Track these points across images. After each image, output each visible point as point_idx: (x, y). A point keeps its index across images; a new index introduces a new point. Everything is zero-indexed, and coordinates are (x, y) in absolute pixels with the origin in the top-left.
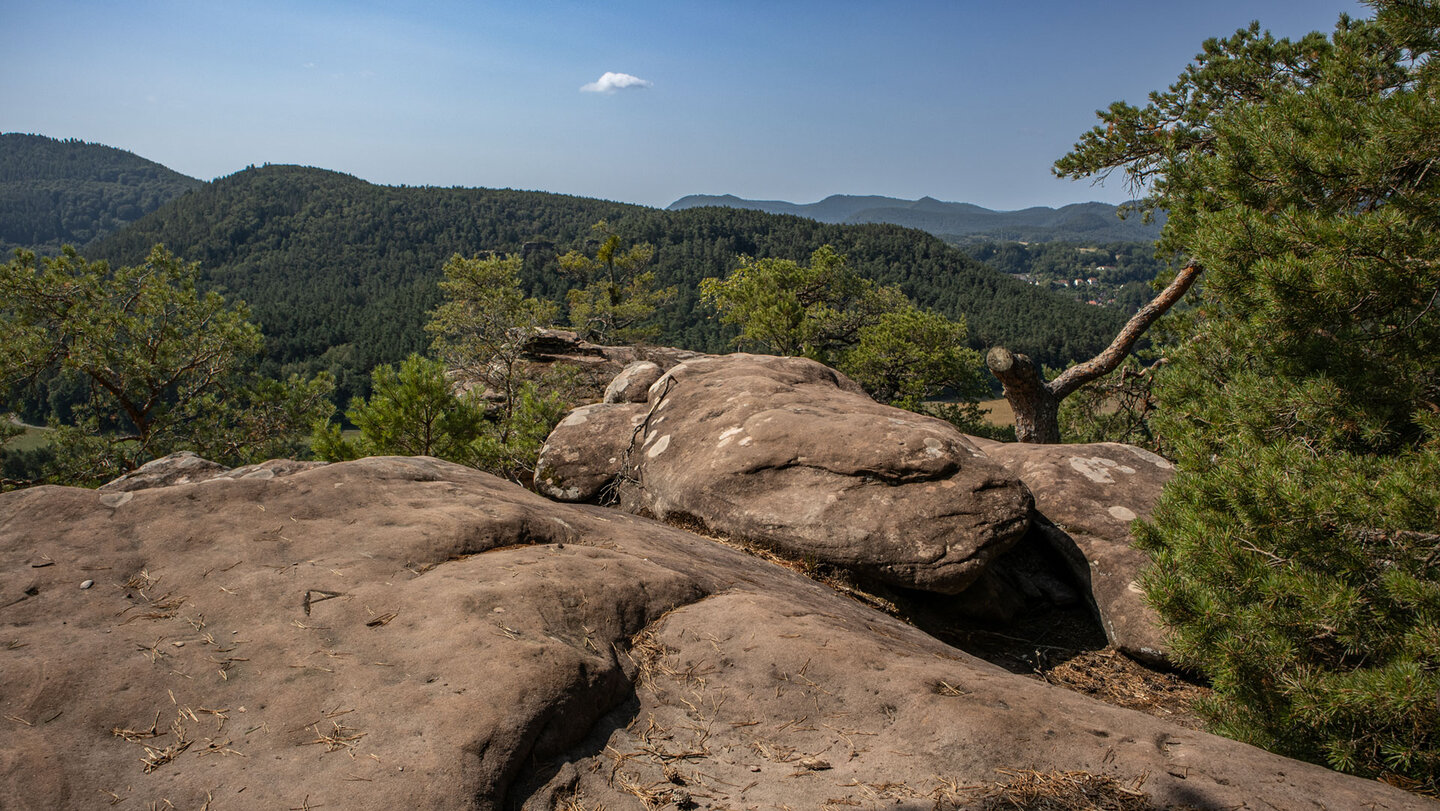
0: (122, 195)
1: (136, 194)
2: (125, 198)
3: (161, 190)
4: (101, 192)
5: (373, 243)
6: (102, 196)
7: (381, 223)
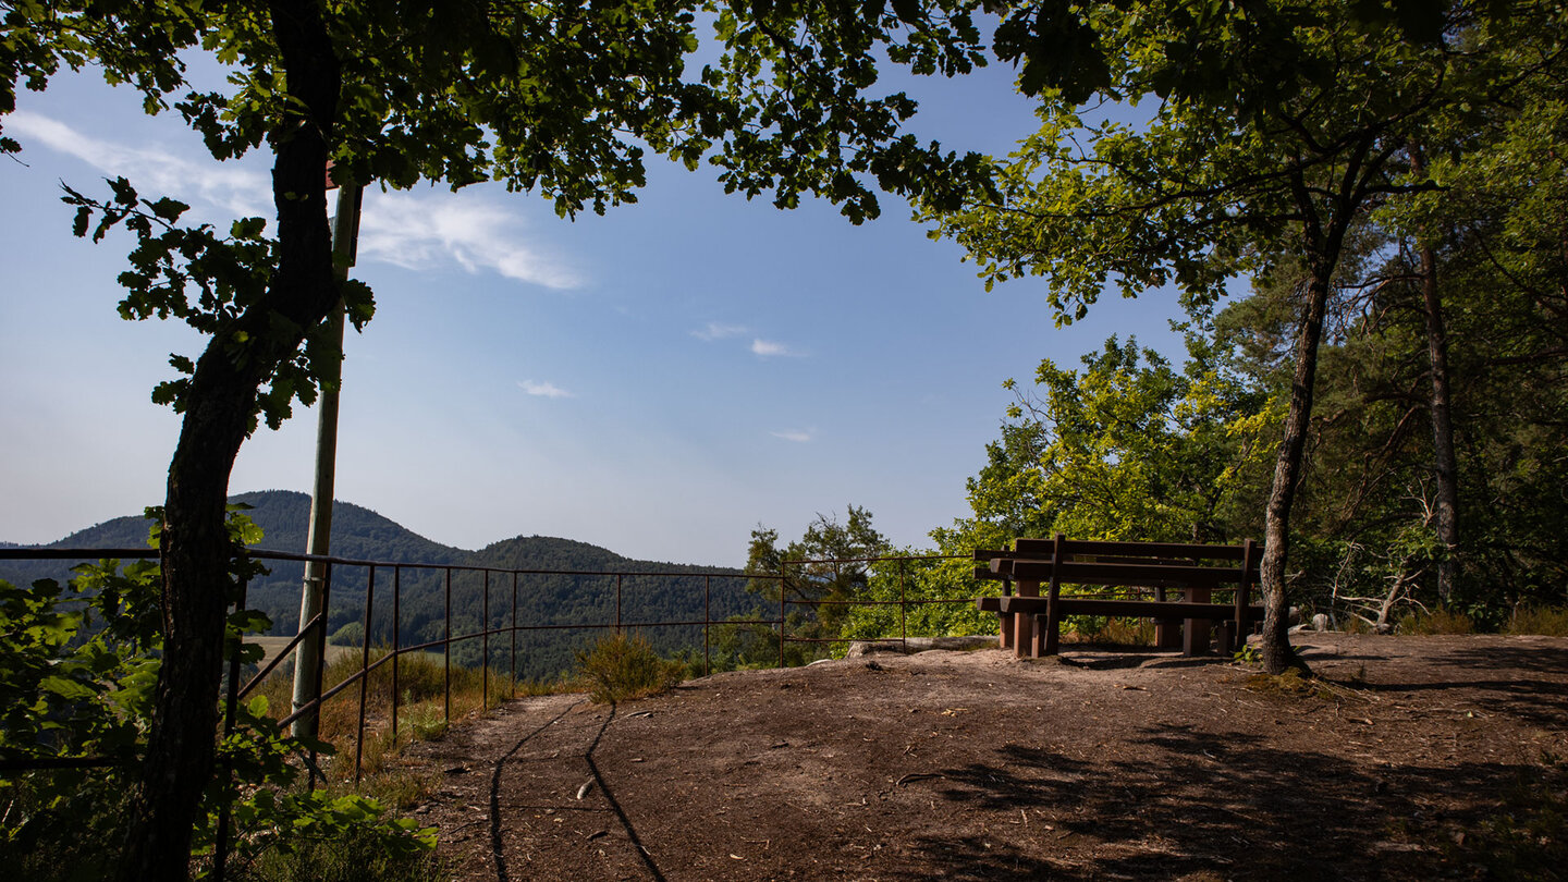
0: (378, 549)
1: (388, 548)
2: (381, 551)
3: (409, 547)
4: (361, 545)
6: (362, 549)
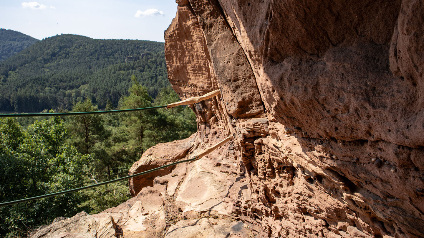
5: (95, 56)
7: (98, 50)
